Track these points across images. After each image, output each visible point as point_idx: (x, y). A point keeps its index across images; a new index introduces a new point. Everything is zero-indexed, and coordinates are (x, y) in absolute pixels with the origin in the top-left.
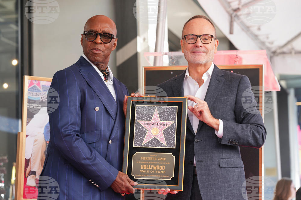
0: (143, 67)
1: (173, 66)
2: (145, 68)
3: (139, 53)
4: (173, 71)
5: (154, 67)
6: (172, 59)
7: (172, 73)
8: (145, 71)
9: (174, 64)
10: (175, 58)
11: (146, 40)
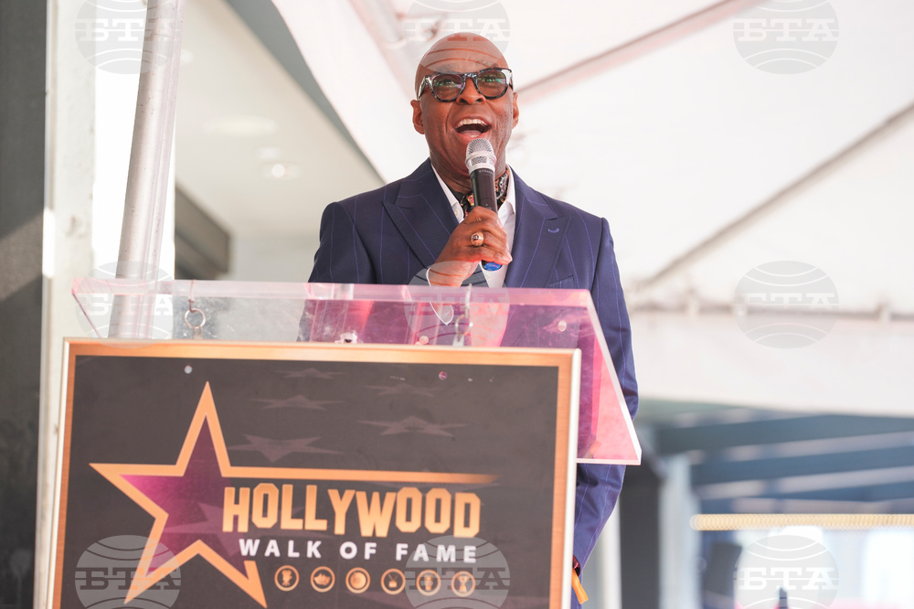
0: (64, 339)
1: (192, 342)
2: (72, 346)
3: (50, 281)
4: (194, 362)
5: (113, 341)
6: (192, 311)
7: (188, 370)
8: (74, 359)
9: (200, 332)
10: (203, 309)
11: (82, 230)
